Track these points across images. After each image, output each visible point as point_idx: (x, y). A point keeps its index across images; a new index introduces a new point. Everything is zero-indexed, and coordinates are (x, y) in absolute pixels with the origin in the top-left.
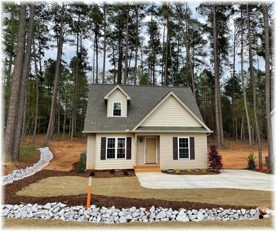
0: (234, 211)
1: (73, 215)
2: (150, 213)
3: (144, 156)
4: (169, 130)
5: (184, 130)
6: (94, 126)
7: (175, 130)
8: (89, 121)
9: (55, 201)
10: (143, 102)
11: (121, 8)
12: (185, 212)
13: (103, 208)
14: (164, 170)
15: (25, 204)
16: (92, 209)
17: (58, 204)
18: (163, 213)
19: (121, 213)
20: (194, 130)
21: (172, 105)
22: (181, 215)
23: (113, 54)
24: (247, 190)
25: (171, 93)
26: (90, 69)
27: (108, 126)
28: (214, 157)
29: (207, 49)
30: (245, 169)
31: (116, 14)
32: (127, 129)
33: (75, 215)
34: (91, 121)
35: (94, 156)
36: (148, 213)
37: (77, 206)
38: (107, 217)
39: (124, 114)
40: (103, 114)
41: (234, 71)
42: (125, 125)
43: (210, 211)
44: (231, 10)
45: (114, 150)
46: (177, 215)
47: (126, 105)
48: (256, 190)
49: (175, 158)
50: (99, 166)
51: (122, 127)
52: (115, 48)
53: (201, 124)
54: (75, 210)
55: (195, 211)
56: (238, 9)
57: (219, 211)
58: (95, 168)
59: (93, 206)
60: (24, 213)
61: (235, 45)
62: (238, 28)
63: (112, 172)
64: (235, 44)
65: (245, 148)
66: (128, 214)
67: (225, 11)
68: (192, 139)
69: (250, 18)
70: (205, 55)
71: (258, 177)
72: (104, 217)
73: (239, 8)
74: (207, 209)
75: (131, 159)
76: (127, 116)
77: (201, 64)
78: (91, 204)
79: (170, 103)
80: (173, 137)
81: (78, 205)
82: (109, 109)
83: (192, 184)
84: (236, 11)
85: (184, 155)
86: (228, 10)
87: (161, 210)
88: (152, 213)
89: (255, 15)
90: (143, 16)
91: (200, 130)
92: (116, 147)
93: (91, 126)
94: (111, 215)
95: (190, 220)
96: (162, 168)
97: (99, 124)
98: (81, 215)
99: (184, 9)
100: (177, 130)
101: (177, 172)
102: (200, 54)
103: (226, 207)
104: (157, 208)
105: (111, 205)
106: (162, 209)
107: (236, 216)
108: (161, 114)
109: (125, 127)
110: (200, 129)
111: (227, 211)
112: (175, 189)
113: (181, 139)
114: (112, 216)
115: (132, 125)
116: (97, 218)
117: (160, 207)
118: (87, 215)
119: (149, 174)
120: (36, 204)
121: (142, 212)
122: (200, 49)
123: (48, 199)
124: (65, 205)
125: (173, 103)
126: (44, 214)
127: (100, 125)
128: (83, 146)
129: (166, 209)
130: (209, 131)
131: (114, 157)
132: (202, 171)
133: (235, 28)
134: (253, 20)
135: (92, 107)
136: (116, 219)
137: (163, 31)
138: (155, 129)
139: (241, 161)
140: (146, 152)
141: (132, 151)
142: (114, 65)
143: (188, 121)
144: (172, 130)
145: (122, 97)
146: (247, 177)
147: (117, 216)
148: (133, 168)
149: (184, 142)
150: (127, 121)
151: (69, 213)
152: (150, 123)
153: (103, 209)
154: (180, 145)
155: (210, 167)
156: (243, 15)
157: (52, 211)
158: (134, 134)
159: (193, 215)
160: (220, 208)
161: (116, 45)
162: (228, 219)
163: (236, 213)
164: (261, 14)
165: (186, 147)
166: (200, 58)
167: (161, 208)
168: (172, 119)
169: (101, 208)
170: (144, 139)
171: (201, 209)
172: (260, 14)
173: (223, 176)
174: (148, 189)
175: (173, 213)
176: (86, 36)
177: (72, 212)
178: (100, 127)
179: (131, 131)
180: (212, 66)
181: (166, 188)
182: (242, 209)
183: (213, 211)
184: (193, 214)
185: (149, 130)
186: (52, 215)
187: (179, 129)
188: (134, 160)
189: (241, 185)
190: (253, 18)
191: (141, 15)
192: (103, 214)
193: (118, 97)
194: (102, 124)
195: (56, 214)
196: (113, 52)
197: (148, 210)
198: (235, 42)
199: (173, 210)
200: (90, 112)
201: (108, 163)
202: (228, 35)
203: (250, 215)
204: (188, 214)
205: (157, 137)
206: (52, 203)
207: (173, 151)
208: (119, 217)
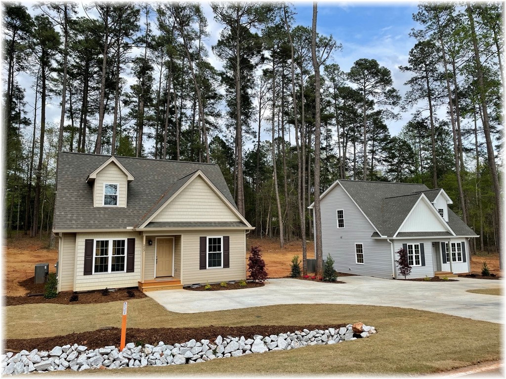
0: (322, 332)
1: (102, 361)
2: (216, 346)
3: (154, 267)
4: (195, 226)
5: (216, 226)
6: (74, 222)
7: (203, 226)
8: (63, 213)
9: (66, 343)
10: (150, 184)
11: (92, 29)
12: (261, 340)
13: (147, 345)
14: (186, 286)
15: (15, 351)
16: (130, 349)
17: (72, 347)
18: (234, 344)
19: (175, 351)
20: (230, 226)
21: (199, 190)
22: (257, 345)
23: (71, 101)
24: (313, 305)
25: (199, 173)
26: (26, 122)
27: (96, 222)
28: (256, 263)
29: (222, 107)
30: (287, 277)
31: (81, 37)
32: (129, 226)
33: (104, 360)
34: (68, 213)
35: (73, 270)
36: (214, 347)
37: (106, 347)
38: (156, 359)
39: (122, 202)
40: (86, 202)
41: (259, 141)
42: (125, 220)
43: (293, 334)
44: (260, 57)
45: (106, 259)
46: (251, 345)
47: (126, 189)
48: (323, 304)
49: (203, 266)
50: (80, 285)
51: (121, 222)
52: (74, 91)
53: (238, 218)
54: (103, 354)
55: (274, 337)
56: (269, 57)
57: (303, 334)
58: (74, 288)
59: (131, 345)
60: (18, 366)
61: (261, 107)
62: (265, 82)
63: (105, 294)
64: (260, 104)
65: (275, 249)
66: (186, 351)
67: (252, 57)
68: (227, 239)
69: (284, 72)
70: (218, 115)
71: (312, 287)
72: (151, 359)
73: (270, 55)
74: (289, 333)
75: (133, 272)
76: (127, 205)
77: (212, 128)
78: (127, 342)
79: (197, 187)
80: (200, 237)
81: (108, 346)
82: (97, 194)
83: (238, 302)
84: (267, 59)
85: (215, 262)
86: (257, 56)
87: (231, 341)
88: (220, 346)
89: (290, 68)
90: (127, 46)
91: (238, 226)
92: (110, 255)
93: (68, 222)
94: (161, 355)
95: (269, 350)
96: (183, 282)
97: (81, 218)
98: (114, 360)
99: (196, 47)
100: (207, 226)
101: (207, 287)
102: (212, 114)
103: (311, 328)
104: (225, 339)
105: (156, 341)
106: (232, 339)
107: (324, 338)
108: (183, 203)
109: (125, 222)
110: (238, 224)
111: (313, 333)
112: (220, 311)
113: (211, 239)
114: (163, 356)
115: (136, 220)
116: (140, 361)
117: (228, 336)
118: (123, 358)
119: (167, 293)
120: (36, 350)
121: (205, 346)
122: (211, 106)
123: (52, 340)
124: (86, 348)
125: (200, 187)
126: (53, 364)
127: (83, 220)
128: (21, 254)
129: (237, 339)
130: (250, 227)
131: (106, 270)
132: (241, 283)
133: (262, 82)
134: (287, 75)
135: (66, 191)
136: (170, 359)
137: (159, 73)
138: (174, 226)
139: (273, 266)
140: (157, 259)
141: (136, 260)
142: (71, 120)
143: (221, 214)
144: (199, 226)
145: (120, 176)
146: (300, 288)
147: (170, 355)
148: (136, 285)
149: (215, 243)
150: (128, 214)
151: (95, 358)
152: (167, 217)
153: (148, 347)
154: (210, 247)
155: (250, 276)
156: (275, 66)
157: (65, 359)
158: (140, 233)
159: (273, 343)
160: (305, 330)
161: (76, 87)
162: (315, 342)
163: (324, 334)
164: (298, 68)
165: (218, 251)
166: (211, 119)
167: (230, 337)
168: (199, 210)
169: (143, 346)
170: (155, 240)
171: (281, 334)
172: (296, 68)
173: (271, 289)
174: (181, 314)
175: (246, 342)
176: (22, 66)
177: (99, 356)
178: (83, 222)
179: (137, 229)
180: (229, 131)
181: (208, 311)
182: (330, 329)
183: (296, 334)
184: (272, 341)
185: (165, 226)
186: (66, 364)
187: (209, 224)
188: (139, 274)
189: (301, 299)
190: (288, 72)
191: (124, 44)
192: (149, 354)
193: (112, 175)
194: (86, 218)
195: (74, 362)
196: (70, 97)
197: (212, 341)
198: (260, 102)
199: (246, 339)
200: (64, 199)
201: (97, 280)
202: (254, 91)
203: (340, 335)
204: (266, 341)
205: (174, 238)
206: (64, 347)
207: (199, 257)
208: (173, 356)
